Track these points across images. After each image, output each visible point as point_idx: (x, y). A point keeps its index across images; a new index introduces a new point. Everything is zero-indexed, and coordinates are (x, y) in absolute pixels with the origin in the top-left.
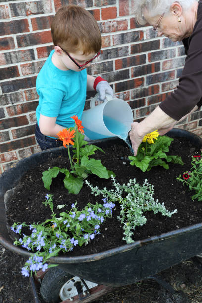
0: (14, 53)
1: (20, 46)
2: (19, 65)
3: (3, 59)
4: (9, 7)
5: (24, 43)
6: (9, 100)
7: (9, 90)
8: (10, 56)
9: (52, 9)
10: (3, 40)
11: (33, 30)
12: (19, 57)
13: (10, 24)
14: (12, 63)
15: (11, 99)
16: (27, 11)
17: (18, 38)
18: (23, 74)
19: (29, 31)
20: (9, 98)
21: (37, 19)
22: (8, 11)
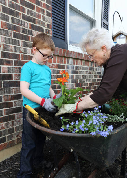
0: (12, 68)
1: (15, 65)
2: (13, 74)
3: (7, 70)
4: (13, 47)
5: (17, 64)
6: (6, 92)
7: (6, 87)
8: (10, 69)
9: (30, 53)
10: (8, 61)
11: (22, 60)
12: (14, 70)
13: (13, 54)
14: (10, 73)
15: (7, 91)
16: (20, 51)
17: (15, 61)
18: (14, 79)
19: (20, 59)
20: (6, 90)
21: (24, 55)
22: (13, 48)
